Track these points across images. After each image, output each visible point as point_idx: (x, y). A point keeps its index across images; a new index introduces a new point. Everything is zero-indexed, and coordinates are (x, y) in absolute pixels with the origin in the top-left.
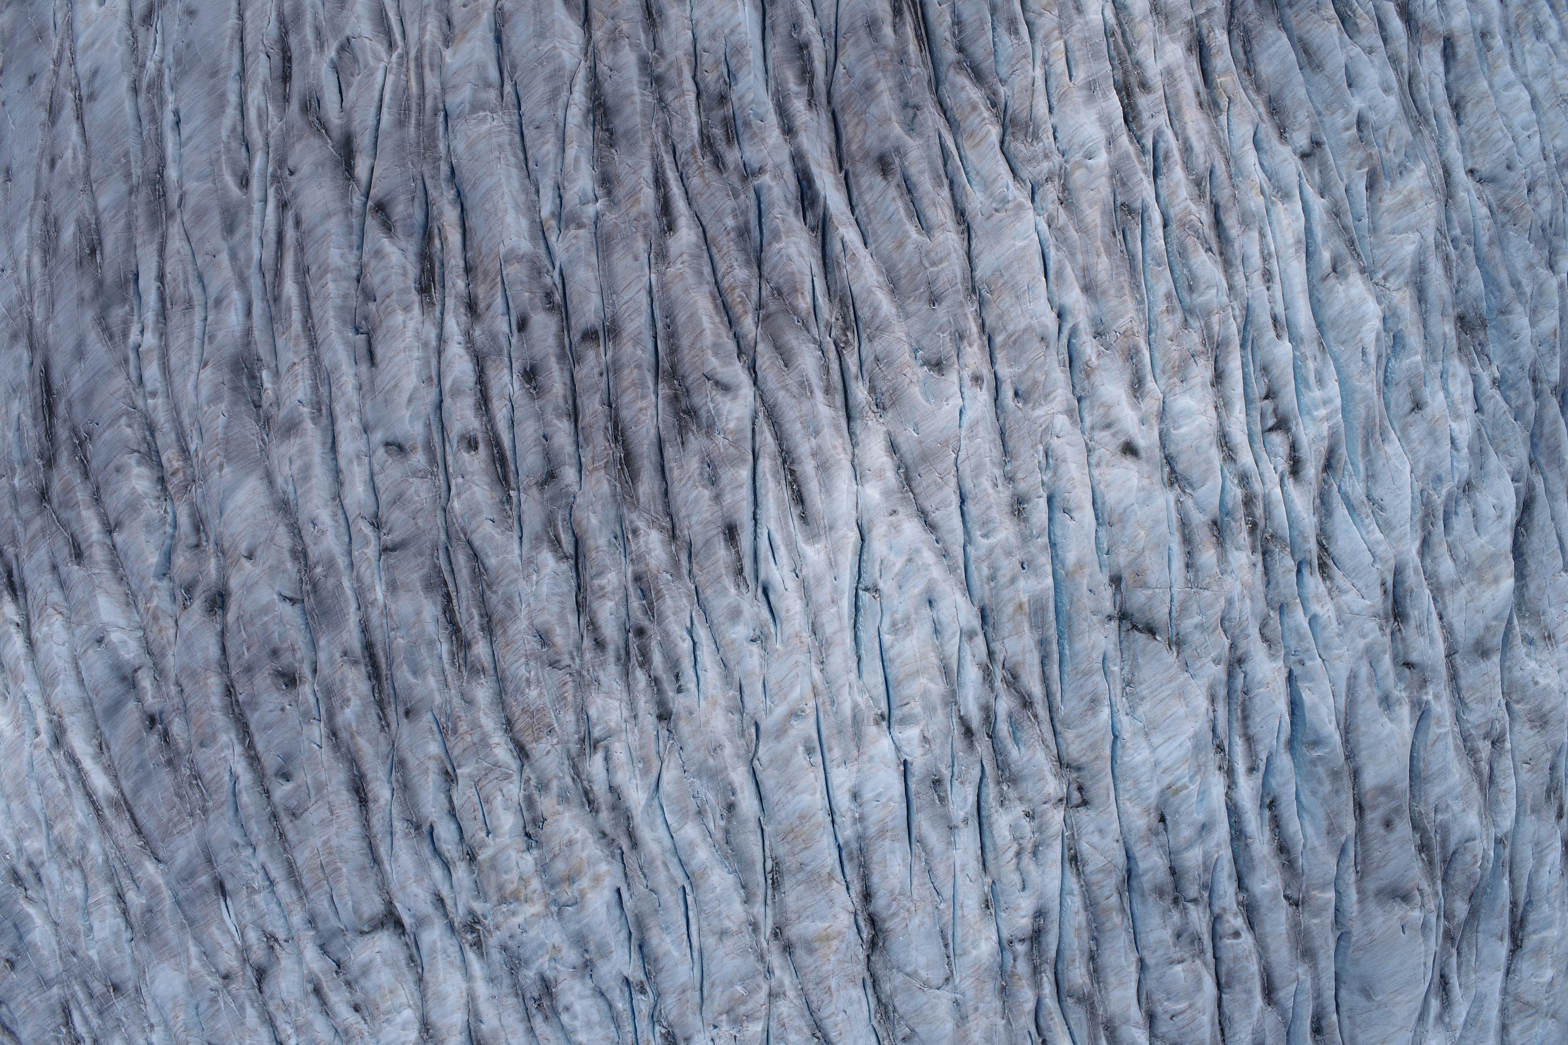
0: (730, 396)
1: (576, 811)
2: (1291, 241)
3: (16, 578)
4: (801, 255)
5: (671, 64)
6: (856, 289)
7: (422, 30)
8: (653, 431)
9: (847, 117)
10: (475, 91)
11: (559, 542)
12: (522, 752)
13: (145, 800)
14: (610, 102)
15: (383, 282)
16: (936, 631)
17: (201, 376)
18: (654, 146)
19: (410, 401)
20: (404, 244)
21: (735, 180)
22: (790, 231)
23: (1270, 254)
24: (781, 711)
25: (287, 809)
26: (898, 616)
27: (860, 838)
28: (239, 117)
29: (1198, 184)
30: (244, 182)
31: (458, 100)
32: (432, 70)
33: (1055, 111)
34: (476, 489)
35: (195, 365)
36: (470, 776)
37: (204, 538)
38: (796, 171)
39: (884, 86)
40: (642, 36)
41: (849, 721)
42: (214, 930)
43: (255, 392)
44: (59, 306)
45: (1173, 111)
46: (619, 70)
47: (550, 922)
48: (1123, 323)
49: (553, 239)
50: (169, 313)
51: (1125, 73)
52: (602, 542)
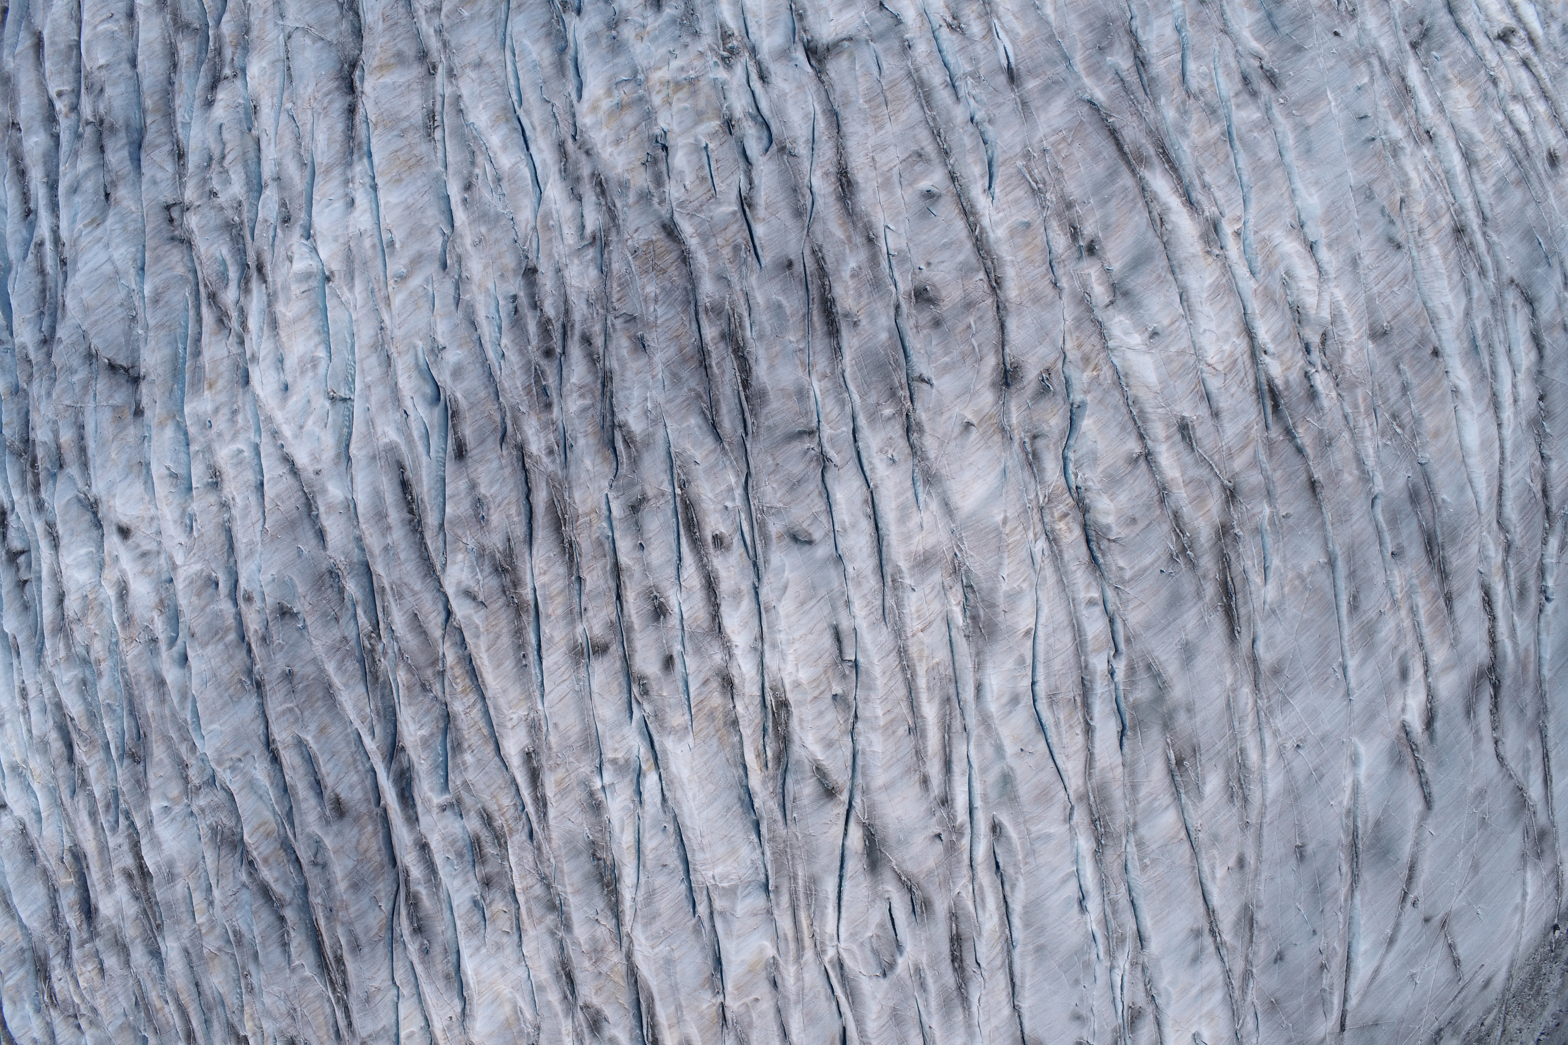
0: (464, 585)
1: (612, 174)
3: (1269, 404)
5: (540, 922)
7: (799, 978)
8: (534, 552)
10: (733, 908)
11: (625, 441)
12: (670, 230)
13: (1102, 165)
14: (596, 888)
16: (281, 361)
18: (549, 840)
19: (786, 588)
20: (803, 753)
21: (468, 801)
24: (416, 281)
25: (928, 161)
26: (310, 374)
27: (350, 164)
28: (1009, 900)
30: (996, 829)
34: (710, 495)
35: (1041, 633)
36: (719, 203)
37: (1028, 446)
38: (414, 806)
39: (341, 886)
41: (357, 273)
42: (1022, 32)
43: (972, 602)
44: (1221, 703)
46: (588, 919)
47: (645, 63)
50: (1078, 691)
52: (582, 442)
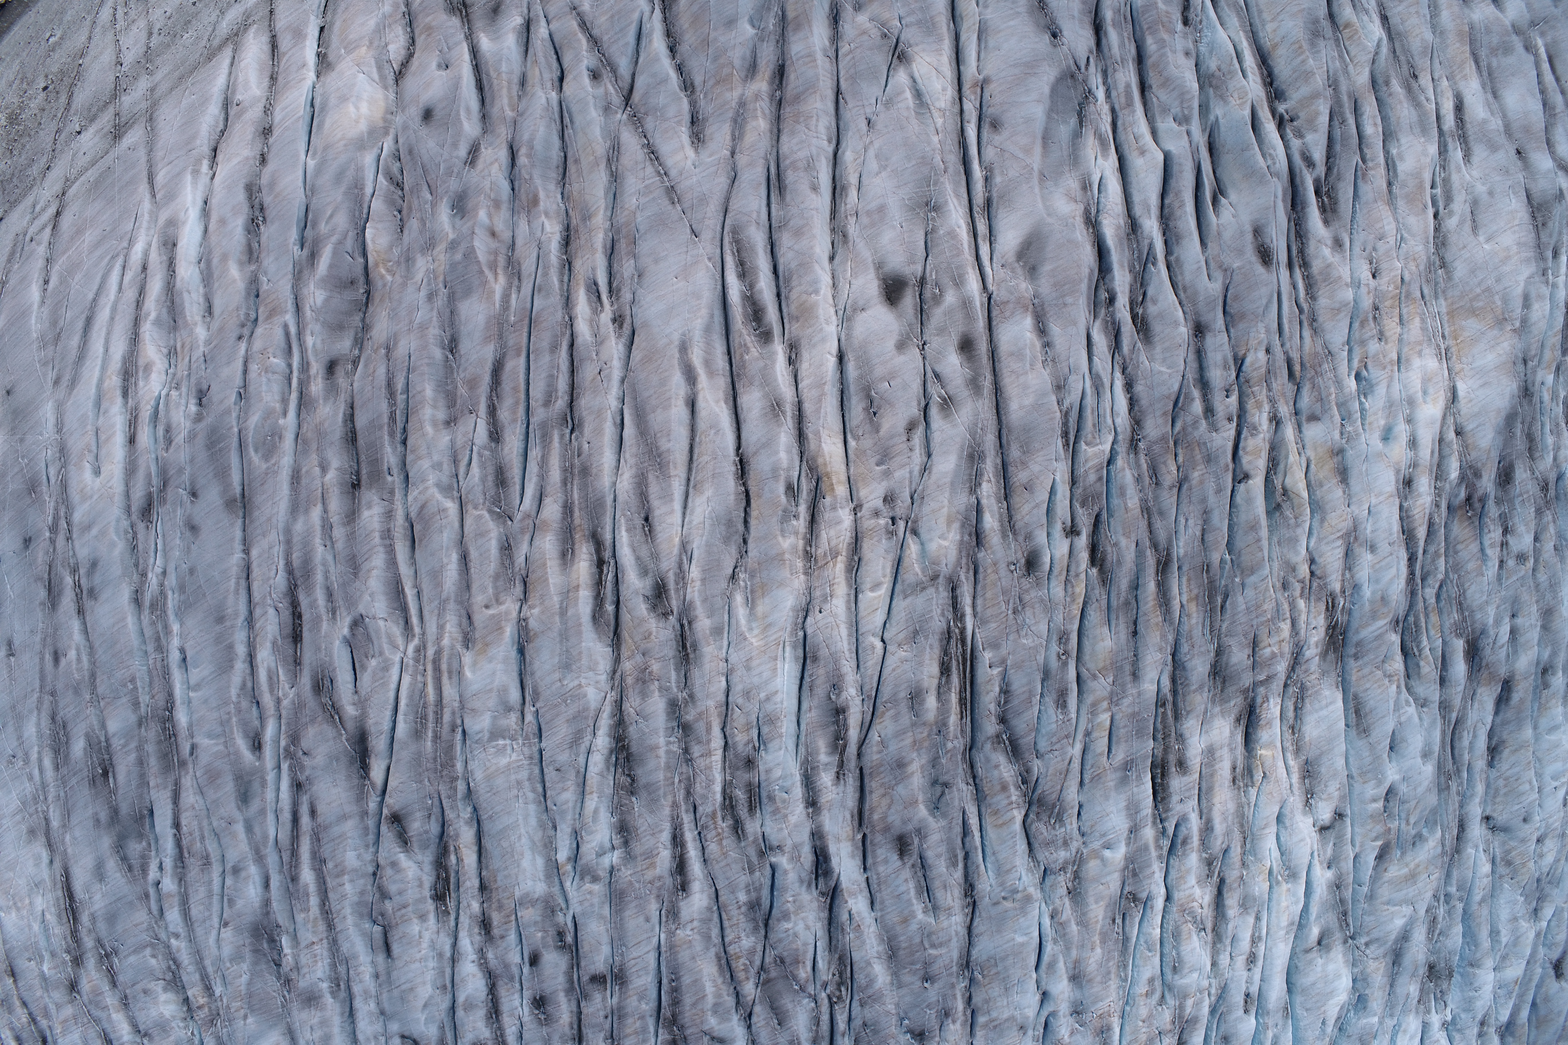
2: (1284, 922)
4: (807, 928)
6: (856, 956)
9: (874, 784)
15: (400, 893)
17: (222, 935)
22: (800, 908)
23: (1260, 938)
29: (1209, 863)
31: (477, 728)
32: (450, 678)
33: (1086, 788)
40: (673, 675)
45: (1204, 789)
48: (1102, 1006)
49: (568, 884)
51: (1166, 749)
